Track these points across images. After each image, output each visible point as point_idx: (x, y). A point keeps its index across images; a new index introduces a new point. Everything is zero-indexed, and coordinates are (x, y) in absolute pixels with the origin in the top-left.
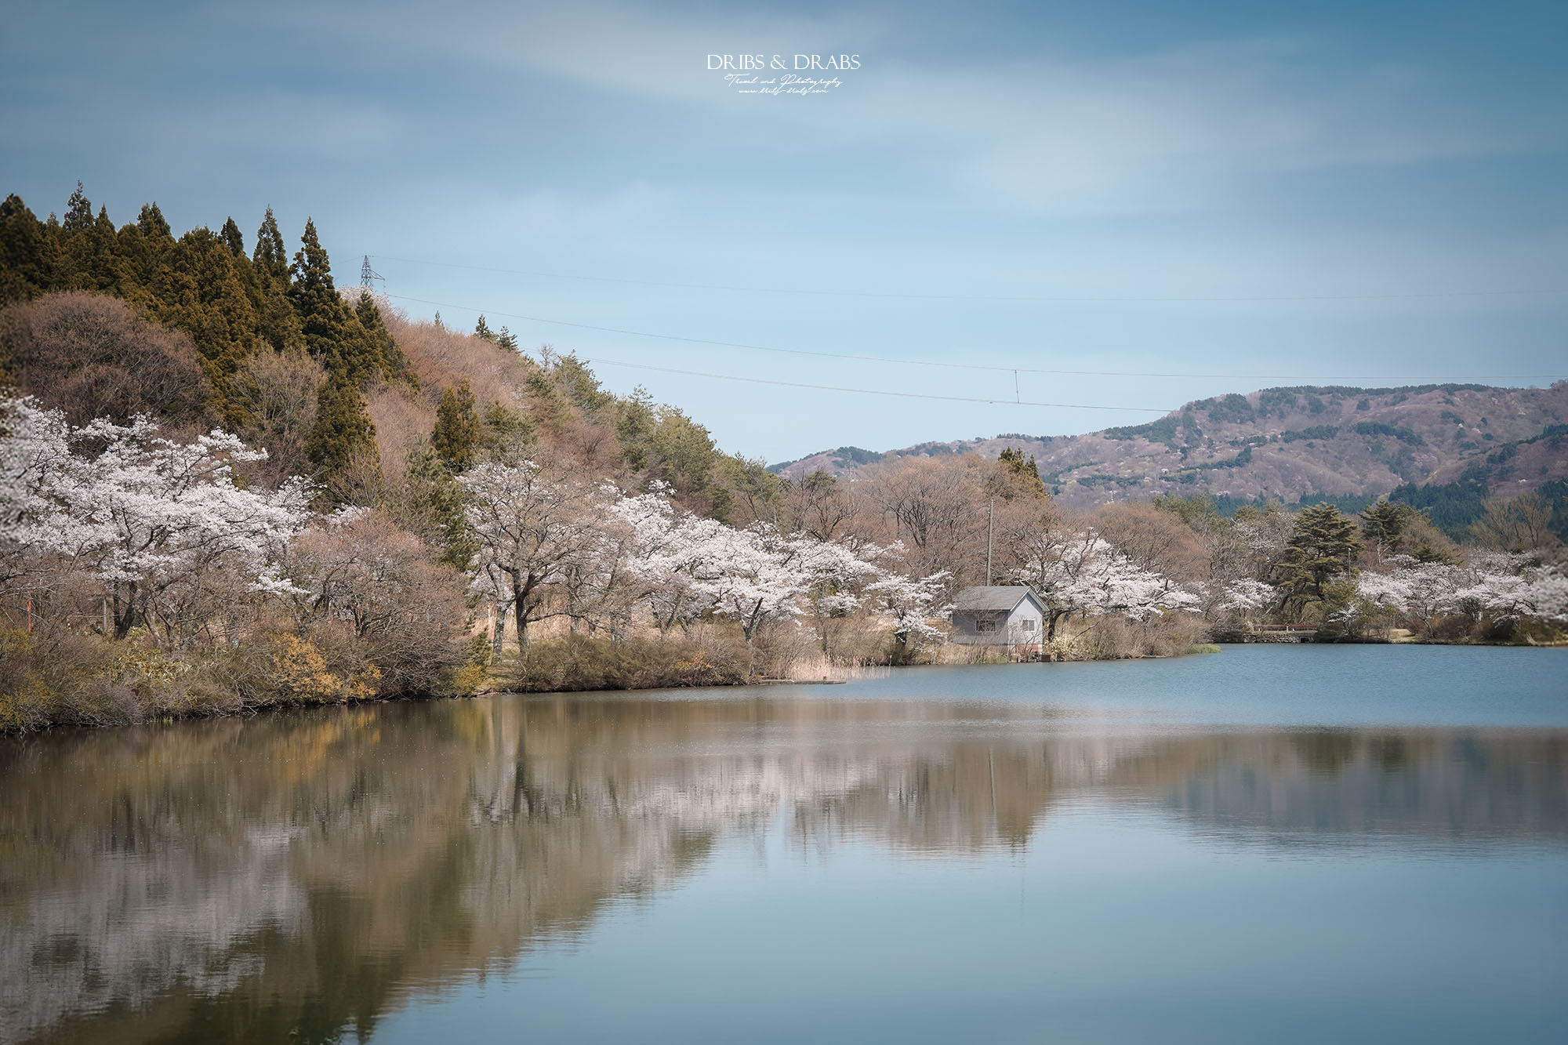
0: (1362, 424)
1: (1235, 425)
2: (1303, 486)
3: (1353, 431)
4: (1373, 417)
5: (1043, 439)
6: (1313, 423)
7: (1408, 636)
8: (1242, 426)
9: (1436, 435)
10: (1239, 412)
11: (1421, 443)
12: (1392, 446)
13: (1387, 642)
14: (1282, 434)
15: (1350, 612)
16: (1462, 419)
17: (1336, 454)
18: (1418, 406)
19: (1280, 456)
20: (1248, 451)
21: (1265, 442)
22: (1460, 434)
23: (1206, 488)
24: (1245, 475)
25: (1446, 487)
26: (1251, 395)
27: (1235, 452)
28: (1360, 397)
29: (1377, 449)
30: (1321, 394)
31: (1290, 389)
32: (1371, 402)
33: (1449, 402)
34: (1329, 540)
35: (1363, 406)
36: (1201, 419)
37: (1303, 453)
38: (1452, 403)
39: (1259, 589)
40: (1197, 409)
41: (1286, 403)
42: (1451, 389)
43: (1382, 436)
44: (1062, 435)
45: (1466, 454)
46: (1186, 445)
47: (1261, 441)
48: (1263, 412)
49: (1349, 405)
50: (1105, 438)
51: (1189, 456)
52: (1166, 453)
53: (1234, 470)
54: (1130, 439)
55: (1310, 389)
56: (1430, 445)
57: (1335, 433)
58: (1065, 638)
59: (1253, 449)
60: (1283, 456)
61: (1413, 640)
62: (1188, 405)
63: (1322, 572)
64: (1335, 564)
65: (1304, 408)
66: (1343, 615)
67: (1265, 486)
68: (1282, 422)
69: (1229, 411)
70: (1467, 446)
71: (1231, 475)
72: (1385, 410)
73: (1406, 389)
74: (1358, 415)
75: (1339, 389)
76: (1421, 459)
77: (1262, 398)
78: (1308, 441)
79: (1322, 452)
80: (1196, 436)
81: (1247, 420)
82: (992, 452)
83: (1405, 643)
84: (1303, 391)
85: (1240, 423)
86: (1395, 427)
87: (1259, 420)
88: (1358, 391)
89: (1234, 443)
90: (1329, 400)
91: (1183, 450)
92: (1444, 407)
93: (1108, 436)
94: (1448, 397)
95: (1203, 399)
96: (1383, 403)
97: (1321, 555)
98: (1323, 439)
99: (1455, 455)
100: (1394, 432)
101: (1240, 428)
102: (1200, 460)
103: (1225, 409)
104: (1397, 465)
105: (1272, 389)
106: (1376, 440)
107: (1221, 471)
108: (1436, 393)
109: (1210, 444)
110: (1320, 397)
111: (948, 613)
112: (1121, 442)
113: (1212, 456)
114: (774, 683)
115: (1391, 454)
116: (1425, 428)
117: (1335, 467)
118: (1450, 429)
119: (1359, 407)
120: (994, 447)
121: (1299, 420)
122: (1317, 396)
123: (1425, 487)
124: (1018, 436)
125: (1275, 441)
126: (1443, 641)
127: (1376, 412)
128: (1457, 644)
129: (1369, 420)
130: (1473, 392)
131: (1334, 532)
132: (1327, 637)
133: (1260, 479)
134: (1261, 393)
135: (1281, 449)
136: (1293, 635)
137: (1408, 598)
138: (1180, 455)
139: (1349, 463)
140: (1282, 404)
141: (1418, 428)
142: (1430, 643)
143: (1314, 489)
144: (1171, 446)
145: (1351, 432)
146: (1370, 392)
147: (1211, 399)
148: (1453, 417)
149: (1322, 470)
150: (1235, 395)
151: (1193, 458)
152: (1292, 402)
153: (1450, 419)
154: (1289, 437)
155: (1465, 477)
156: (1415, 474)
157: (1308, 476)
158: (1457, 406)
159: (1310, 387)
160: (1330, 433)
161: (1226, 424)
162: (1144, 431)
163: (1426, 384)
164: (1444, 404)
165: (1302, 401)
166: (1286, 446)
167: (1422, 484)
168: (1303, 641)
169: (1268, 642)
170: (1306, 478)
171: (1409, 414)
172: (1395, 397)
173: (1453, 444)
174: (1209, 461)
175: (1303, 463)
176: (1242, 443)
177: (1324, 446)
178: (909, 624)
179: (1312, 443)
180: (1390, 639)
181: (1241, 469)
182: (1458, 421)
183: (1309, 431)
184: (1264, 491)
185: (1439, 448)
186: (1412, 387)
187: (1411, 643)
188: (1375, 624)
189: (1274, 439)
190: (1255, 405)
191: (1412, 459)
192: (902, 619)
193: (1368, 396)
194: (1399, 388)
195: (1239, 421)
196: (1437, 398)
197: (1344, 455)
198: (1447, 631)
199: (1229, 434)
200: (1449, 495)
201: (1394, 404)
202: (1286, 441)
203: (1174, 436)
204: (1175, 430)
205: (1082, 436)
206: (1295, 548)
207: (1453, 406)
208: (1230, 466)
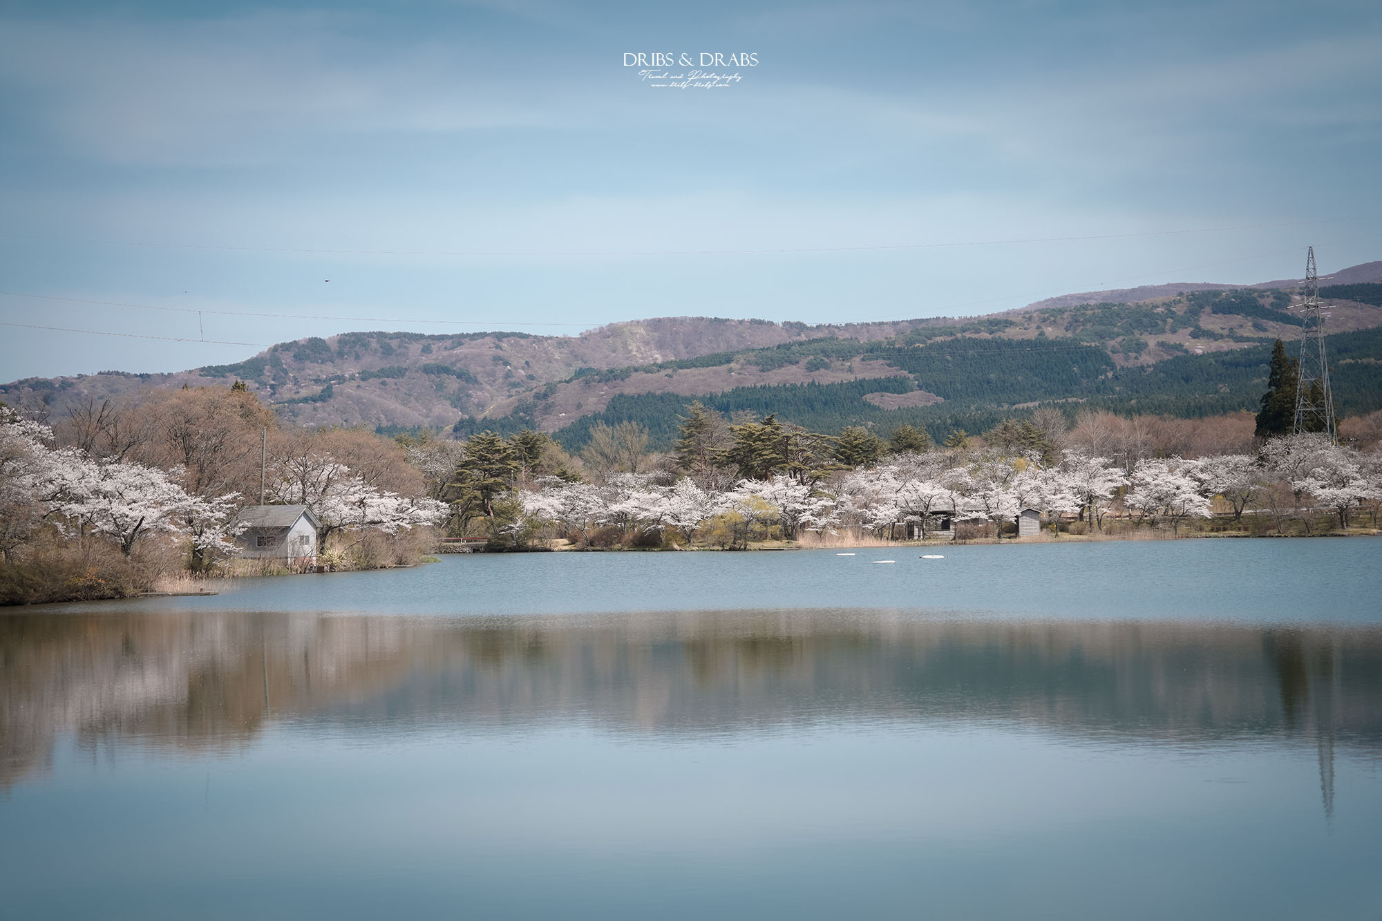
0: (427, 365)
1: (317, 364)
2: (378, 419)
3: (420, 371)
4: (437, 359)
5: (141, 376)
6: (385, 364)
7: (566, 545)
8: (323, 366)
9: (488, 375)
10: (320, 353)
11: (476, 382)
12: (453, 384)
13: (550, 551)
14: (359, 373)
15: (518, 525)
16: (510, 362)
17: (405, 391)
18: (473, 350)
19: (358, 393)
20: (330, 388)
21: (345, 380)
22: (508, 375)
23: (293, 421)
24: (328, 409)
25: (500, 420)
26: (330, 338)
27: (318, 389)
28: (424, 341)
29: (440, 387)
30: (391, 338)
31: (364, 334)
32: (433, 346)
33: (498, 347)
34: (493, 463)
35: (426, 350)
36: (286, 359)
37: (377, 390)
38: (501, 348)
39: (437, 507)
40: (283, 350)
41: (361, 346)
42: (500, 336)
43: (444, 376)
44: (159, 372)
45: (513, 391)
46: (273, 382)
47: (341, 379)
48: (340, 354)
49: (416, 348)
50: (200, 375)
51: (278, 392)
52: (257, 389)
53: (318, 404)
54: (224, 377)
55: (381, 335)
56: (484, 383)
57: (404, 373)
58: (336, 551)
59: (334, 387)
60: (360, 393)
61: (573, 548)
62: (275, 347)
63: (488, 490)
64: (499, 484)
65: (376, 351)
66: (511, 528)
67: (345, 419)
68: (358, 362)
69: (311, 353)
70: (515, 385)
71: (315, 409)
72: (446, 353)
73: (462, 336)
74: (423, 358)
75: (406, 335)
76: (477, 395)
77: (340, 341)
78: (382, 380)
79: (394, 389)
80: (283, 375)
81: (327, 361)
82: (93, 387)
83: (566, 551)
84: (375, 336)
85: (321, 363)
86: (455, 368)
87: (338, 361)
88: (422, 336)
89: (317, 381)
90: (397, 344)
91: (272, 387)
92: (494, 351)
93: (202, 373)
94: (498, 343)
95: (288, 341)
96: (444, 347)
97: (486, 476)
98: (394, 378)
99: (504, 393)
100: (454, 373)
101: (321, 367)
102: (287, 396)
103: (308, 351)
104: (457, 401)
105: (349, 334)
106: (439, 379)
107: (306, 405)
108: (488, 339)
109: (296, 382)
110: (389, 341)
111: (243, 530)
112: (215, 379)
113: (298, 392)
114: (151, 596)
115: (452, 392)
116: (479, 369)
117: (405, 403)
118: (500, 371)
119: (423, 351)
120: (95, 383)
121: (372, 361)
122: (387, 341)
123: (483, 420)
124: (117, 373)
125: (353, 379)
126: (599, 548)
127: (437, 356)
128: (612, 550)
129: (433, 362)
130: (517, 339)
131: (497, 456)
132: (497, 547)
133: (340, 413)
134: (339, 337)
135: (359, 386)
136: (467, 546)
137: (559, 512)
138: (269, 391)
139: (416, 399)
140: (358, 346)
141: (474, 369)
142: (587, 551)
143: (388, 421)
144: (260, 383)
145: (417, 371)
146: (432, 337)
147: (295, 341)
148: (501, 360)
149: (394, 405)
150: (316, 338)
151: (280, 393)
152: (365, 345)
153: (500, 362)
154: (365, 376)
155: (516, 411)
156: (472, 409)
157: (383, 411)
158: (505, 351)
159: (381, 332)
160: (401, 372)
161: (308, 364)
162: (236, 370)
163: (479, 332)
164: (494, 349)
165: (374, 344)
166: (362, 384)
167: (481, 417)
168: (476, 550)
169: (445, 552)
170: (380, 412)
171: (466, 357)
172: (453, 342)
173: (503, 384)
174: (296, 397)
175: (377, 399)
176: (324, 381)
177: (396, 384)
178: (207, 541)
179: (385, 381)
180: (552, 548)
181: (324, 404)
182: (506, 364)
183: (382, 370)
184: (344, 423)
185: (492, 386)
186: (467, 334)
187: (571, 551)
188: (540, 535)
189: (352, 378)
190: (334, 347)
191: (469, 396)
192: (200, 536)
193: (430, 342)
194: (456, 335)
195: (320, 361)
196: (488, 344)
197: (412, 392)
198: (602, 540)
199: (311, 372)
200: (503, 426)
201: (452, 348)
202: (363, 379)
203: (263, 374)
204: (264, 369)
205: (178, 374)
206: (466, 471)
207: (502, 350)
208: (314, 401)
